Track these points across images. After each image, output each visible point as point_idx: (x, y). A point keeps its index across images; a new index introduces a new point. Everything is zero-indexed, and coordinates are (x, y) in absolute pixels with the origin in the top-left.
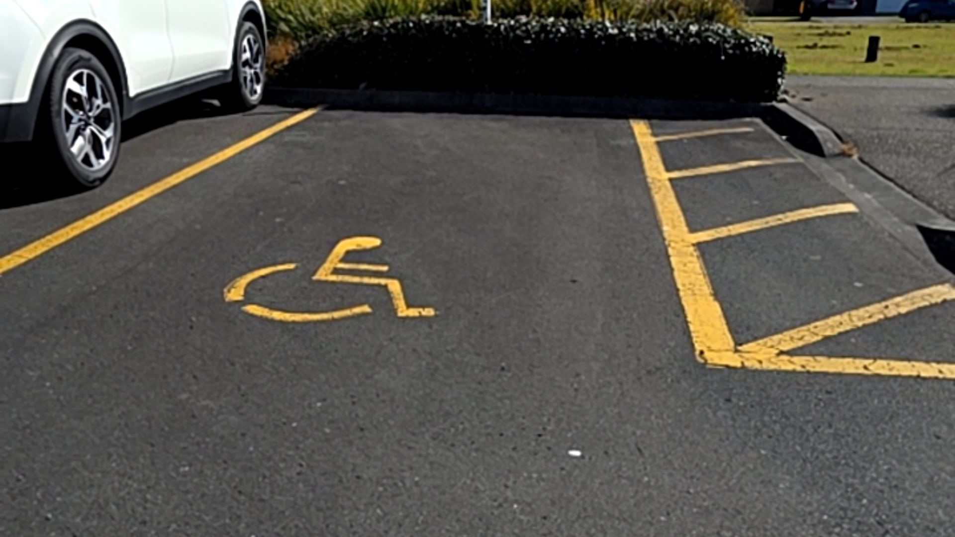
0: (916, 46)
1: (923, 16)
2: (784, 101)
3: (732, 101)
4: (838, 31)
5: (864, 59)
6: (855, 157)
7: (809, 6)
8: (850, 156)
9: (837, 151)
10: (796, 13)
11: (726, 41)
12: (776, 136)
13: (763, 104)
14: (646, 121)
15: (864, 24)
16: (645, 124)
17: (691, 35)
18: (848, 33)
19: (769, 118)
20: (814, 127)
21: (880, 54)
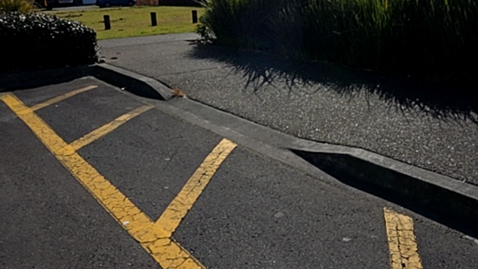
0: (121, 19)
1: (107, 5)
2: (103, 62)
3: (67, 66)
4: (71, 14)
5: (104, 28)
6: (185, 97)
7: (49, 2)
8: (182, 96)
9: (171, 95)
10: (44, 6)
11: (52, 25)
12: (117, 89)
13: (90, 66)
14: (10, 93)
15: (84, 10)
16: (10, 95)
17: (23, 23)
18: (81, 15)
19: (98, 75)
20: (144, 79)
21: (112, 24)
